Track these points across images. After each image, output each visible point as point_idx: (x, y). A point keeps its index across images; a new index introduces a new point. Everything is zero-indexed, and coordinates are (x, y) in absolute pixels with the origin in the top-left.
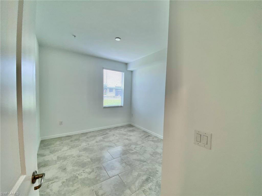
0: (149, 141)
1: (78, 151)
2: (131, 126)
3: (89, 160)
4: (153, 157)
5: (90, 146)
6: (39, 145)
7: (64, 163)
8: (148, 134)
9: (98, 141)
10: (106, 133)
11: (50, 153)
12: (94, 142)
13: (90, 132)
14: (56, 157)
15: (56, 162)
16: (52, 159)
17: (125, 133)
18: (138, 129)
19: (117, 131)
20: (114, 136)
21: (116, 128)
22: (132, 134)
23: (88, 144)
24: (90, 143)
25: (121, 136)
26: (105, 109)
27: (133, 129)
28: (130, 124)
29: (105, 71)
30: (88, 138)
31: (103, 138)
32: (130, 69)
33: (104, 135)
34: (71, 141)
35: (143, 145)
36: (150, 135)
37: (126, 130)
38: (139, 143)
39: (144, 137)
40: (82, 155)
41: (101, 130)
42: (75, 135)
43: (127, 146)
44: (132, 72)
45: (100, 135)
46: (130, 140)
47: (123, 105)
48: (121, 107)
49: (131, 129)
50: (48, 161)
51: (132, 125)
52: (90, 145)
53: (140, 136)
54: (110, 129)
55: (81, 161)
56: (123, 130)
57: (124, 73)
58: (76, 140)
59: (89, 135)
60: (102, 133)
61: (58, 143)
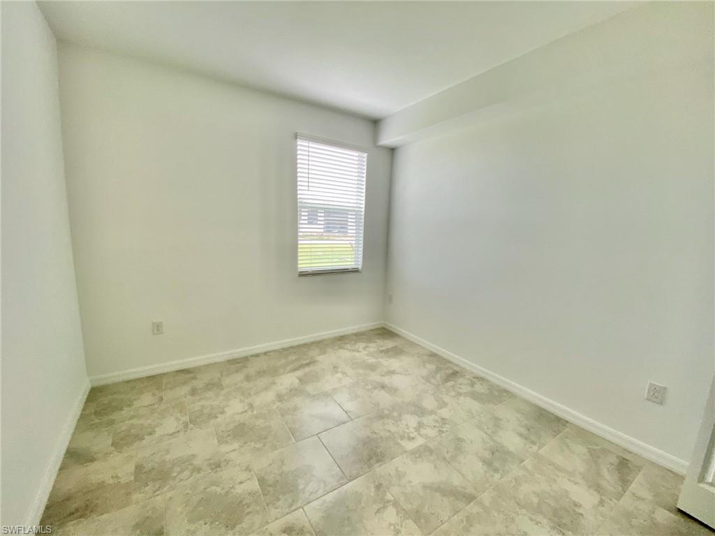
0: (462, 398)
1: (216, 441)
2: (385, 332)
3: (254, 485)
4: (497, 476)
5: (257, 417)
6: (82, 407)
7: (159, 500)
8: (451, 365)
9: (284, 392)
10: (307, 361)
11: (113, 448)
12: (270, 396)
13: (257, 355)
14: (131, 468)
15: (128, 494)
16: (117, 477)
17: (372, 360)
18: (412, 344)
19: (345, 354)
20: (337, 372)
21: (341, 340)
22: (394, 363)
23: (251, 406)
24: (257, 401)
25: (361, 371)
26: (303, 279)
27: (396, 347)
28: (383, 326)
29: (302, 145)
30: (248, 378)
31: (300, 380)
32: (388, 139)
33: (302, 366)
34: (193, 392)
35: (445, 413)
36: (456, 369)
37: (373, 347)
38: (429, 403)
39: (438, 376)
40: (227, 462)
41: (292, 347)
42: (208, 366)
43: (388, 417)
44: (392, 150)
45: (288, 368)
46: (393, 391)
47: (360, 267)
48: (355, 271)
49: (389, 344)
50: (101, 486)
51: (391, 329)
52: (255, 412)
53: (424, 372)
54: (321, 345)
55: (223, 492)
56: (364, 348)
57: (365, 155)
58: (209, 386)
59: (252, 369)
60: (296, 360)
61: (147, 399)
